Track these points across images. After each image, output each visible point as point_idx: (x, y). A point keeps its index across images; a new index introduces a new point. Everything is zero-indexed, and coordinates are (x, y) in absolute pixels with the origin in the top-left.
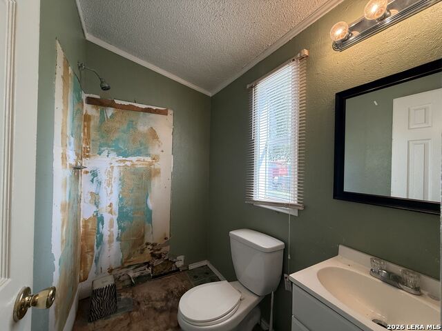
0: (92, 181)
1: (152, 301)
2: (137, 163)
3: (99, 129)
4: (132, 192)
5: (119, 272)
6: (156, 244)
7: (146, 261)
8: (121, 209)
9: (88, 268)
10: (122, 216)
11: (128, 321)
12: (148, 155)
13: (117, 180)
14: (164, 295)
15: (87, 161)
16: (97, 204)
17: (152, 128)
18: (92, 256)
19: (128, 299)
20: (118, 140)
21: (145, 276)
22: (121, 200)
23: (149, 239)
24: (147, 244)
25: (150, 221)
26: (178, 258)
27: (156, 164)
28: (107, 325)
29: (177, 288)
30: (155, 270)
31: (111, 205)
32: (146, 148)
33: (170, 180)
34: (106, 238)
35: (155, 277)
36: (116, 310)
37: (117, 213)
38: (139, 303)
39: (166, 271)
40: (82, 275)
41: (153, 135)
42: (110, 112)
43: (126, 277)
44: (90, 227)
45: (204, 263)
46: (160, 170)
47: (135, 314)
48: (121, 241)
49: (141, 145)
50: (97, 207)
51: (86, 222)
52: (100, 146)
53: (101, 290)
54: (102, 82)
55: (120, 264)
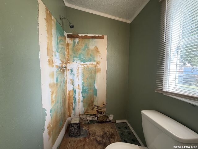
0: (71, 74)
1: (96, 135)
2: (89, 65)
3: (73, 49)
4: (87, 80)
5: (83, 116)
6: (99, 106)
7: (95, 114)
8: (83, 87)
9: (71, 112)
10: (84, 91)
11: (84, 143)
12: (94, 61)
13: (81, 74)
14: (102, 133)
15: (69, 65)
16: (73, 85)
17: (96, 46)
18: (72, 107)
19: (86, 130)
20: (80, 54)
21: (94, 121)
22: (83, 83)
23: (96, 103)
24: (95, 106)
25: (96, 95)
26: (110, 115)
27: (98, 66)
28: (75, 141)
29: (109, 132)
30: (99, 119)
31: (79, 86)
32: (94, 58)
33: (106, 74)
34: (77, 100)
35: (98, 122)
36: (80, 135)
37: (81, 89)
38: (90, 135)
39: (104, 120)
40: (69, 114)
41: (97, 50)
42: (77, 40)
43: (86, 119)
44: (71, 95)
45: (125, 121)
46: (100, 68)
47: (87, 140)
48: (83, 102)
49: (91, 56)
50: (73, 86)
51: (69, 92)
52: (74, 58)
53: (74, 124)
54: (70, 24)
55: (83, 113)
